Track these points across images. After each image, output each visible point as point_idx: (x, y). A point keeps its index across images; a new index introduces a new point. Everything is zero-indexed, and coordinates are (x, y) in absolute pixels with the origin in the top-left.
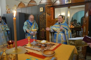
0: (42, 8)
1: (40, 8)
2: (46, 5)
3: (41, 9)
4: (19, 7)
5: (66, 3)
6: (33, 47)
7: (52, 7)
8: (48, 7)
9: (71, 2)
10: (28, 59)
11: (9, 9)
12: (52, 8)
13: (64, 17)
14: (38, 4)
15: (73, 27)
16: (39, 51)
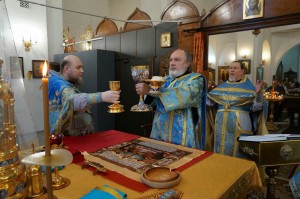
0: (169, 36)
1: (163, 36)
2: (181, 24)
3: (166, 38)
4: (99, 33)
5: (245, 17)
6: (121, 157)
7: (198, 30)
8: (188, 31)
9: (261, 15)
10: (97, 188)
11: (70, 41)
12: (199, 35)
13: (249, 61)
14: (155, 24)
15: (280, 97)
16: (134, 170)
